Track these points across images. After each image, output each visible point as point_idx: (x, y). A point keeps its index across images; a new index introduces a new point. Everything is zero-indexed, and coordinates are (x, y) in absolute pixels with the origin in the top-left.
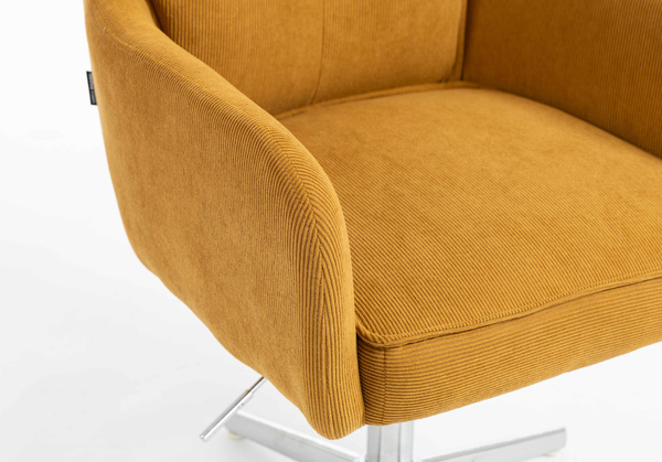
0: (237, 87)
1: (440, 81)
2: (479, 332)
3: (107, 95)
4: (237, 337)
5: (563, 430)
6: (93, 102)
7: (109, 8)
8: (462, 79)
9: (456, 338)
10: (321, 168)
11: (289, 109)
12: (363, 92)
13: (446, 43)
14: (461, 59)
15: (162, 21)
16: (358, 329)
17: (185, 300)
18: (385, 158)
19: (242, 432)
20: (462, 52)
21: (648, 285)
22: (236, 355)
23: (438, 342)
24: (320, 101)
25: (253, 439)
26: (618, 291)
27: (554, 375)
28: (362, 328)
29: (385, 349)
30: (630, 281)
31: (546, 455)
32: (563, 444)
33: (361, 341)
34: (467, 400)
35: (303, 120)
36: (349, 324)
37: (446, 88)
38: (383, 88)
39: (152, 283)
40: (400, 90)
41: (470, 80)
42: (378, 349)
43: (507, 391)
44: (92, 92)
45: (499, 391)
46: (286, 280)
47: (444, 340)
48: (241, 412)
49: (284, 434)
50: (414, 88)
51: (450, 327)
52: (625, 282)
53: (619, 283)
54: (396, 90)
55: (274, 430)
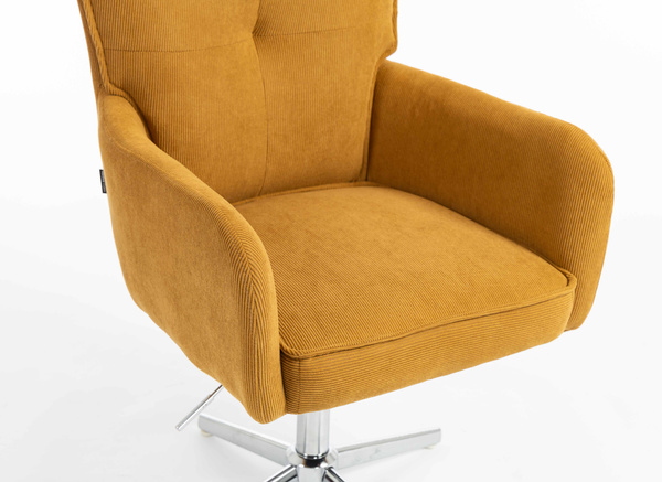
0: (206, 182)
1: (351, 181)
2: (366, 349)
3: (112, 184)
4: (200, 354)
5: (439, 430)
6: (104, 192)
7: (114, 124)
8: (366, 180)
9: (350, 353)
10: (255, 233)
11: (243, 199)
12: (296, 188)
13: (356, 154)
14: (366, 166)
15: (153, 134)
16: (281, 345)
17: (164, 329)
18: (307, 231)
19: (210, 430)
20: (366, 161)
21: (485, 319)
22: (199, 367)
23: (337, 355)
24: (266, 193)
25: (218, 436)
26: (465, 323)
27: (420, 381)
28: (284, 345)
29: (299, 360)
30: (473, 316)
31: (426, 448)
32: (439, 441)
33: (283, 354)
34: (358, 397)
35: (252, 206)
36: (274, 342)
37: (355, 186)
38: (311, 186)
39: (143, 319)
40: (323, 186)
41: (372, 181)
42: (295, 359)
43: (387, 391)
44: (103, 184)
45: (380, 392)
46: (230, 311)
47: (341, 354)
48: (203, 414)
49: (240, 432)
50: (333, 185)
51: (345, 345)
52: (469, 316)
53: (465, 317)
54: (319, 187)
55: (233, 429)
